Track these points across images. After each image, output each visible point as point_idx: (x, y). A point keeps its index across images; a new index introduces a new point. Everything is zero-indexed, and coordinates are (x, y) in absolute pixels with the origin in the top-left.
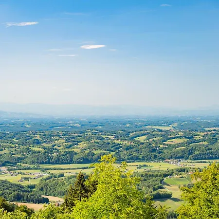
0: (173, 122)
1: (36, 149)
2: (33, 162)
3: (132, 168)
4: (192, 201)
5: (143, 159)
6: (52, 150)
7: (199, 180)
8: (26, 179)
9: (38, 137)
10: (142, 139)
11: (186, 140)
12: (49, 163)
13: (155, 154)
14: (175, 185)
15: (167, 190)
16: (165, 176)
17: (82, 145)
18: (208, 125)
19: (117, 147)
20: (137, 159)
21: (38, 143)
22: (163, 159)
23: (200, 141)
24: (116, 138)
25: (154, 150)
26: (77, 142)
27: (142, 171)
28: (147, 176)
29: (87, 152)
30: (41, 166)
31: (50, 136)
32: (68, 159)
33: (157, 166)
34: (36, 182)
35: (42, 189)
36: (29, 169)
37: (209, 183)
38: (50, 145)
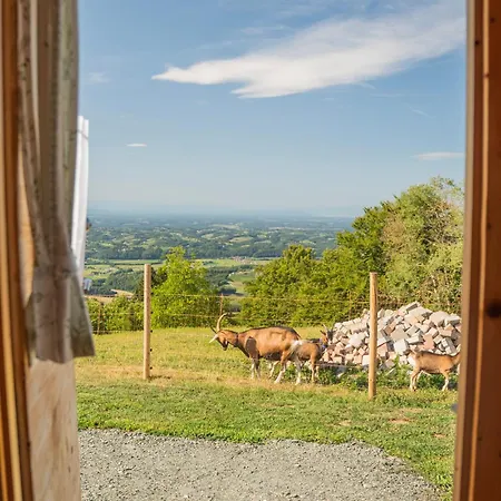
0: (238, 221)
1: (106, 245)
2: (103, 258)
3: (199, 265)
4: (254, 293)
5: (209, 256)
6: (121, 246)
7: (261, 274)
8: (96, 273)
9: (108, 233)
10: (209, 236)
11: (251, 238)
12: (118, 258)
13: (220, 251)
14: (239, 280)
15: (232, 285)
16: (231, 272)
17: (151, 241)
18: (272, 225)
19: (185, 244)
20: (204, 256)
21: (107, 239)
22: (228, 256)
23: (264, 239)
24: (184, 235)
25: (220, 248)
26: (146, 238)
27: (208, 267)
28: (213, 272)
29: (155, 248)
30: (111, 261)
31: (119, 232)
32: (137, 254)
33: (221, 263)
34: (106, 277)
35: (111, 284)
36: (99, 263)
37: (270, 276)
38: (119, 241)
